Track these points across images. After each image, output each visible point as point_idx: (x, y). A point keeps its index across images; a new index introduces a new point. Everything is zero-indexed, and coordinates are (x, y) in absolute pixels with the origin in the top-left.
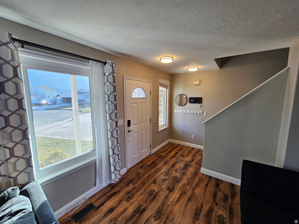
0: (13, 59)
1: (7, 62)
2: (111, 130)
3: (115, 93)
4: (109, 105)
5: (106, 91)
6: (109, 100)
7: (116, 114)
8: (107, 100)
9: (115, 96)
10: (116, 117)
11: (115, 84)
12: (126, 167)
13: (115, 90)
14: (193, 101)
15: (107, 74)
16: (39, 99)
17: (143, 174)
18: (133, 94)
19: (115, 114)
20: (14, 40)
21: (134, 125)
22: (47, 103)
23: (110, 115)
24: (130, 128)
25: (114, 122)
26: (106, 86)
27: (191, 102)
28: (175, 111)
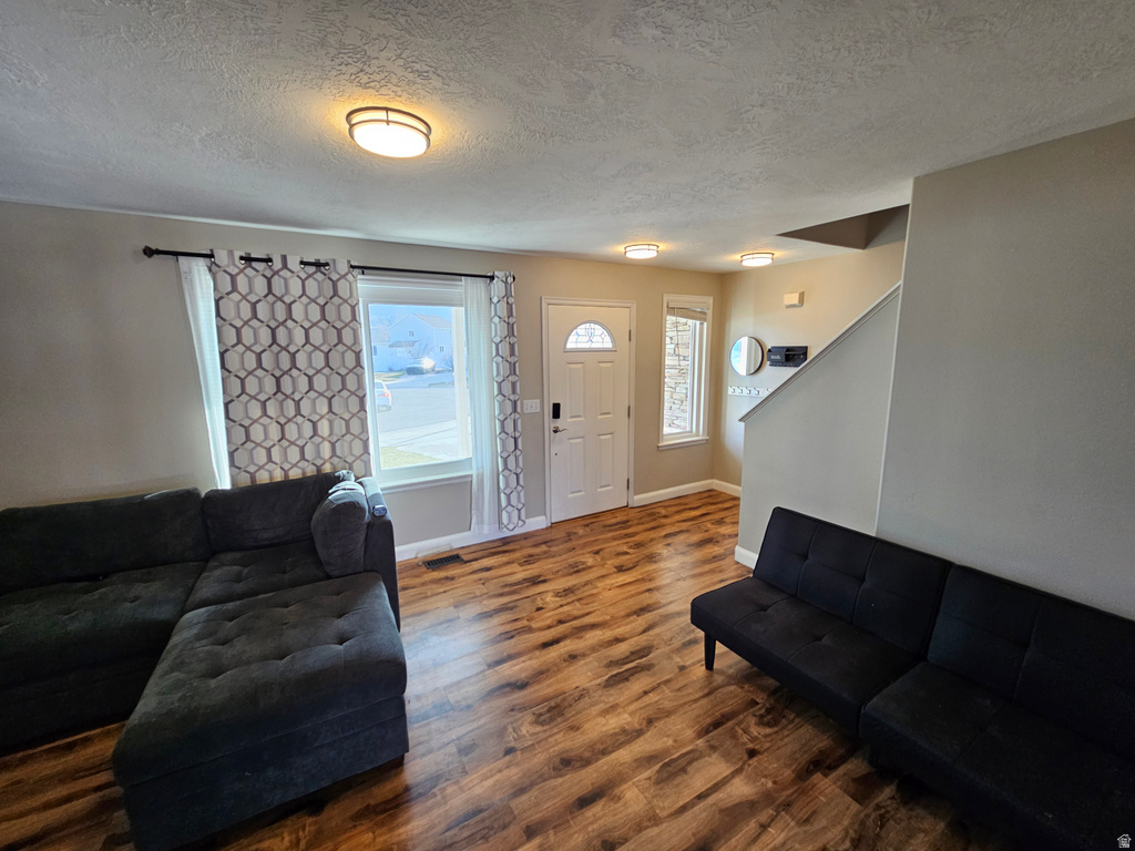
0: (351, 296)
1: (346, 301)
2: (502, 418)
3: (513, 340)
4: (497, 364)
5: (493, 334)
6: (498, 354)
7: (514, 384)
8: (494, 354)
9: (512, 346)
10: (514, 392)
11: (512, 320)
12: (545, 514)
13: (511, 333)
14: (778, 357)
15: (495, 300)
16: (416, 357)
17: (582, 536)
18: (572, 338)
19: (510, 384)
20: (353, 267)
21: (572, 417)
22: (434, 367)
23: (500, 384)
24: (559, 423)
25: (507, 401)
26: (493, 326)
27: (774, 363)
28: (730, 391)
